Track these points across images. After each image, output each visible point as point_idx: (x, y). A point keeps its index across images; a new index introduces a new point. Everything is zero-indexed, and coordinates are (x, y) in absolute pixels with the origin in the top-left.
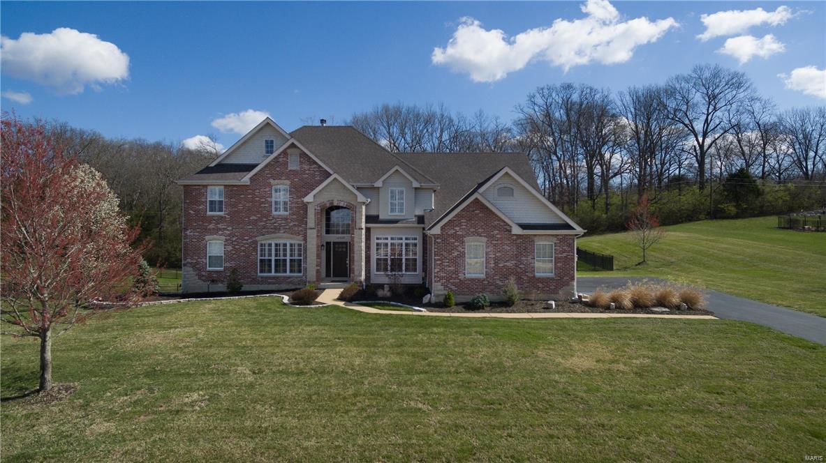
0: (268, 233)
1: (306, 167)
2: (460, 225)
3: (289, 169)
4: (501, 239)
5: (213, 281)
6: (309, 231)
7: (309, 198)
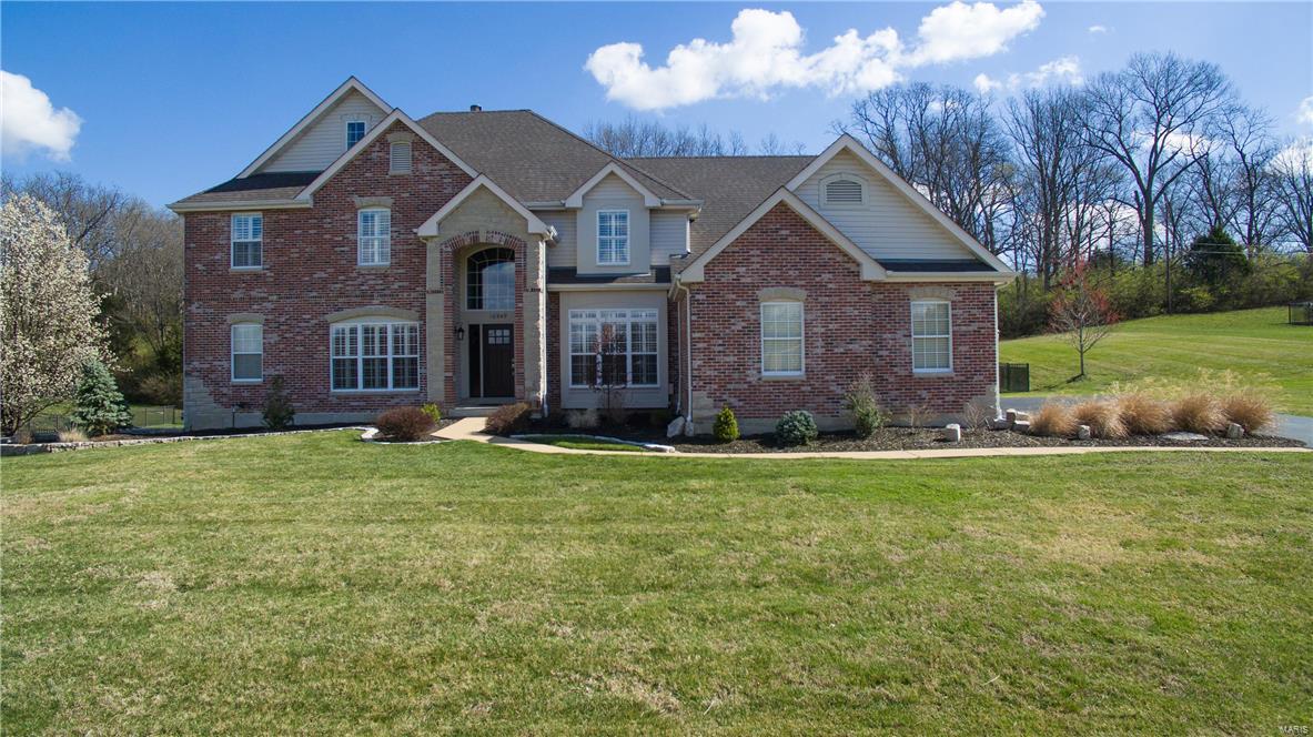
0: (350, 305)
1: (424, 168)
2: (747, 261)
3: (392, 172)
4: (838, 292)
5: (242, 405)
6: (429, 298)
7: (428, 229)
